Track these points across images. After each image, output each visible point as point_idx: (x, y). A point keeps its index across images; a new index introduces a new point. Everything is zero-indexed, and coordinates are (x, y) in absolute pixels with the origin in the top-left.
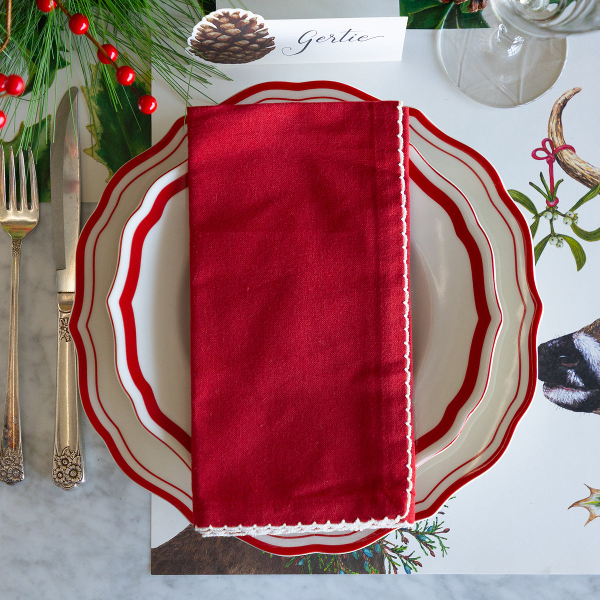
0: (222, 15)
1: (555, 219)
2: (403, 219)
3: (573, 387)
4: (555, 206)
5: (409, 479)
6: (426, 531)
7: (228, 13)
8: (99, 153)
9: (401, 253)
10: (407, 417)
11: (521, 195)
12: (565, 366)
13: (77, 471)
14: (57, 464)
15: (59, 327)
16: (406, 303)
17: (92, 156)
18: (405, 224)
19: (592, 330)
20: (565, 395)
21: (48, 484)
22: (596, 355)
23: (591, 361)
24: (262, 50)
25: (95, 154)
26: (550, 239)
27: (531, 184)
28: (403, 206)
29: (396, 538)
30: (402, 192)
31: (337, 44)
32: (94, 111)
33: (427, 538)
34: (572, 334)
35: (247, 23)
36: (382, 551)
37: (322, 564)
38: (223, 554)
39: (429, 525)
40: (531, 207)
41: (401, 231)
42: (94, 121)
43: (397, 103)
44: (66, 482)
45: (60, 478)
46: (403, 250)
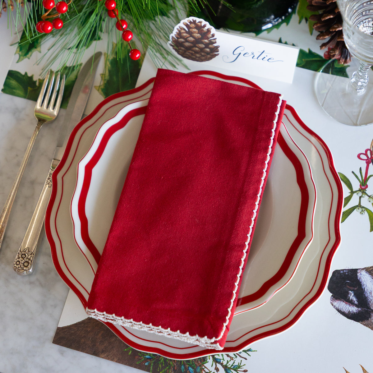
0: (192, 21)
1: (363, 197)
2: (266, 162)
3: (351, 302)
4: (365, 189)
5: (227, 318)
6: (232, 367)
7: (195, 21)
8: (102, 90)
9: (260, 181)
10: (237, 280)
11: (345, 177)
12: (348, 288)
13: (28, 263)
14: (18, 256)
15: (47, 178)
16: (255, 211)
17: (98, 90)
18: (266, 166)
19: (371, 271)
20: (344, 306)
21: (9, 269)
22: (370, 287)
23: (366, 289)
24: (211, 54)
25: (100, 90)
26: (357, 208)
27: (353, 172)
28: (268, 155)
29: (212, 366)
30: (270, 147)
31: (255, 60)
32: (107, 67)
33: (232, 372)
34: (357, 269)
35: (205, 31)
36: (200, 372)
37: (160, 368)
38: (100, 344)
39: (235, 364)
40: (350, 186)
41: (263, 168)
42: (105, 72)
43: (280, 95)
44: (20, 268)
45: (17, 265)
46: (261, 180)
